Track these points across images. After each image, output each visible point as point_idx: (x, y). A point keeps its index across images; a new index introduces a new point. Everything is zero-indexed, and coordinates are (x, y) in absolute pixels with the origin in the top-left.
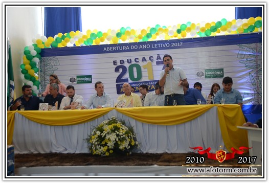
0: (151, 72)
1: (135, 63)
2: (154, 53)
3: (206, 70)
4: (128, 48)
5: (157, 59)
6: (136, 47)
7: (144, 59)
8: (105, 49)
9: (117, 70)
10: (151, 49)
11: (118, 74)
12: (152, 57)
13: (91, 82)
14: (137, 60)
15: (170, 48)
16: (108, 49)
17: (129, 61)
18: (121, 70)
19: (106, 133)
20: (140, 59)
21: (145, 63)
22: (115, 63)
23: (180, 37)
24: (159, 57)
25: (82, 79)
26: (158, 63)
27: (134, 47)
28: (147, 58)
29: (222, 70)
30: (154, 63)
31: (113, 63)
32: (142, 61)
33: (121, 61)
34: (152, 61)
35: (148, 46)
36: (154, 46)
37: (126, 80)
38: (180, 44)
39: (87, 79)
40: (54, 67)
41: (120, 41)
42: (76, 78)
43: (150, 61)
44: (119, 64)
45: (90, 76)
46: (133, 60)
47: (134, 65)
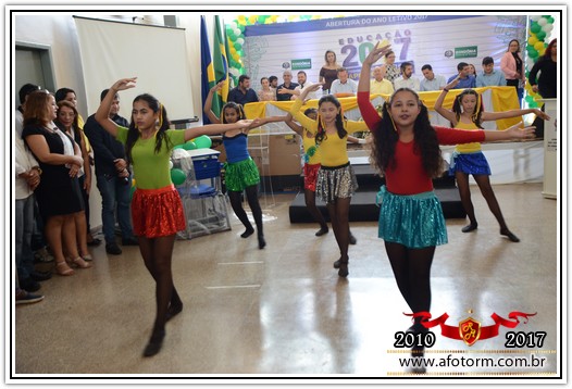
1: (366, 41)
3: (457, 49)
4: (358, 21)
5: (396, 36)
7: (379, 37)
8: (328, 24)
9: (343, 51)
10: (388, 23)
11: (346, 56)
12: (390, 33)
13: (311, 67)
14: (370, 38)
15: (413, 21)
16: (333, 24)
17: (360, 40)
18: (349, 51)
20: (374, 36)
22: (341, 42)
24: (398, 34)
25: (298, 63)
26: (397, 42)
27: (366, 21)
28: (383, 35)
29: (475, 48)
30: (392, 41)
31: (338, 43)
32: (377, 39)
33: (349, 39)
34: (389, 38)
35: (384, 19)
37: (356, 64)
39: (306, 63)
42: (290, 63)
43: (386, 38)
44: (346, 43)
45: (309, 60)
46: (365, 37)
47: (366, 45)
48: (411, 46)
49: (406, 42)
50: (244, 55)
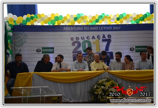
0: (98, 47)
1: (87, 39)
2: (101, 34)
3: (136, 47)
4: (82, 28)
5: (103, 38)
6: (88, 28)
7: (93, 37)
8: (65, 28)
9: (73, 44)
10: (98, 30)
11: (74, 47)
12: (99, 36)
13: (53, 53)
14: (89, 38)
15: (112, 30)
16: (67, 29)
17: (83, 38)
18: (76, 45)
19: (108, 87)
20: (91, 37)
21: (94, 40)
22: (72, 39)
23: (118, 23)
24: (104, 36)
25: (46, 50)
26: (103, 41)
27: (86, 28)
28: (96, 37)
30: (101, 40)
31: (70, 39)
32: (92, 38)
33: (76, 38)
34: (99, 39)
35: (97, 28)
36: (101, 28)
38: (119, 28)
39: (50, 50)
40: (23, 40)
41: (76, 24)
42: (41, 49)
43: (98, 39)
44: (75, 40)
45: (53, 48)
46: (85, 37)
47: (86, 41)
48: (111, 44)
49: (109, 41)
50: (12, 43)
